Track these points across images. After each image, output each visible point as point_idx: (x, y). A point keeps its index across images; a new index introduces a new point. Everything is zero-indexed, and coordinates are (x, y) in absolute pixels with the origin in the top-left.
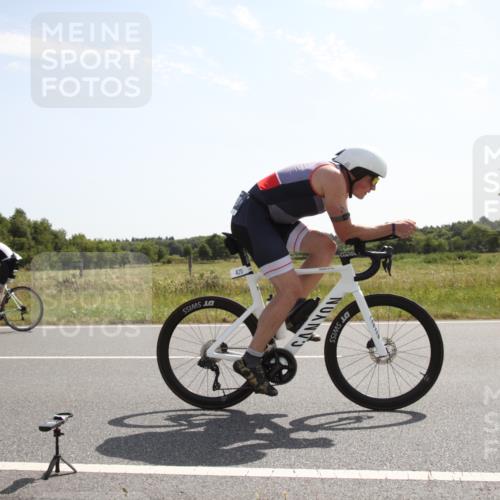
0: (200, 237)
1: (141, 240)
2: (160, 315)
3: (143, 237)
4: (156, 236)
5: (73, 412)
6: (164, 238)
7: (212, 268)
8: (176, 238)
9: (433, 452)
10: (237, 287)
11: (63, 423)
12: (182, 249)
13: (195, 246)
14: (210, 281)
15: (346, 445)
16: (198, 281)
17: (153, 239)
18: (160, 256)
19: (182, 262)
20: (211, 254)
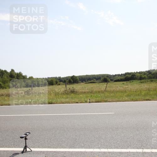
0: (69, 77)
1: (51, 78)
2: (57, 101)
3: (51, 77)
4: (55, 77)
5: (30, 132)
6: (57, 77)
7: (73, 86)
8: (61, 77)
9: (144, 143)
10: (81, 92)
11: (27, 135)
12: (63, 80)
13: (67, 79)
14: (72, 90)
15: (116, 141)
16: (68, 90)
17: (54, 77)
18: (57, 83)
19: (63, 84)
20: (72, 82)
